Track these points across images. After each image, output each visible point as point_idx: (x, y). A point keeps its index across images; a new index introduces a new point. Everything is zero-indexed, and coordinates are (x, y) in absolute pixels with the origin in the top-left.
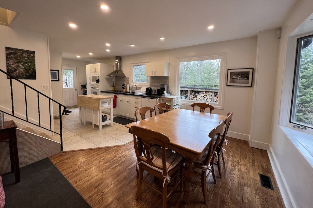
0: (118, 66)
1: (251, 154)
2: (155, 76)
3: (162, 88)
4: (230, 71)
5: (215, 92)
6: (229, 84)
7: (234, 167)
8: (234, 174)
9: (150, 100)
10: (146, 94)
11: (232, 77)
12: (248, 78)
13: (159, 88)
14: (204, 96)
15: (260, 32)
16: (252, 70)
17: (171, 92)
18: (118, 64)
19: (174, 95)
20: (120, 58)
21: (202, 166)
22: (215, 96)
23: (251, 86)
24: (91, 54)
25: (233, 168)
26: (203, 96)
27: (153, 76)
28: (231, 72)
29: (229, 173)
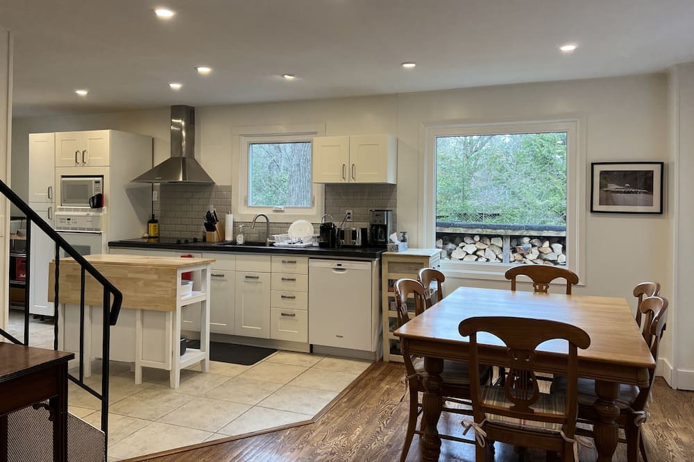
0: (184, 143)
1: (686, 405)
2: (353, 181)
3: (378, 223)
4: (598, 169)
5: (512, 238)
6: (597, 207)
7: (662, 436)
8: (670, 451)
9: (345, 264)
10: (321, 245)
11: (606, 187)
12: (649, 189)
13: (366, 225)
14: (478, 250)
15: (679, 66)
16: (660, 165)
17: (406, 236)
18: (184, 134)
19: (417, 248)
20: (189, 113)
21: (636, 412)
22: (514, 251)
23: (659, 211)
24: (82, 93)
25: (661, 439)
26: (475, 253)
27: (343, 182)
28: (602, 173)
29: (658, 451)
